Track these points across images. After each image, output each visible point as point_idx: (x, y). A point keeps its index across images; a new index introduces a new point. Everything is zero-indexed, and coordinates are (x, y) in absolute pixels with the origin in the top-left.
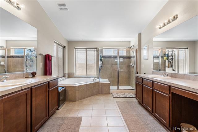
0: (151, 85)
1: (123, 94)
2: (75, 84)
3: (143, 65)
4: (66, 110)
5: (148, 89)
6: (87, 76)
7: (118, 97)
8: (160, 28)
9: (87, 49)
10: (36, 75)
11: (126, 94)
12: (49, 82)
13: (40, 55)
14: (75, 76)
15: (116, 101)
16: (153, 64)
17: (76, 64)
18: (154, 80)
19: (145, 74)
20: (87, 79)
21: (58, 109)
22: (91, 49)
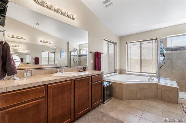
2: (127, 81)
4: (110, 107)
6: (142, 74)
9: (142, 42)
10: (86, 70)
12: (91, 76)
13: (91, 52)
14: (127, 72)
17: (128, 60)
20: (141, 77)
21: (103, 103)
22: (148, 42)
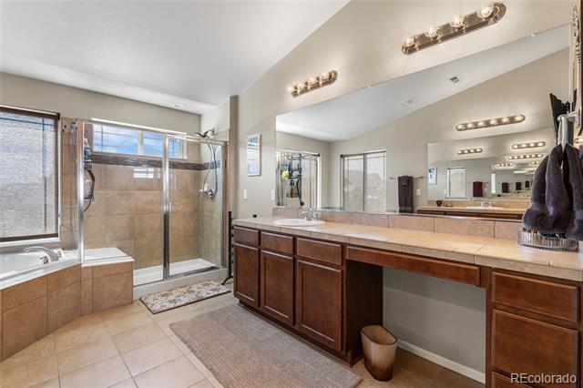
0: (288, 248)
1: (184, 290)
3: (245, 192)
5: (278, 262)
7: (172, 306)
8: (295, 94)
11: (194, 288)
15: (171, 325)
16: (275, 187)
18: (298, 233)
19: (255, 216)
